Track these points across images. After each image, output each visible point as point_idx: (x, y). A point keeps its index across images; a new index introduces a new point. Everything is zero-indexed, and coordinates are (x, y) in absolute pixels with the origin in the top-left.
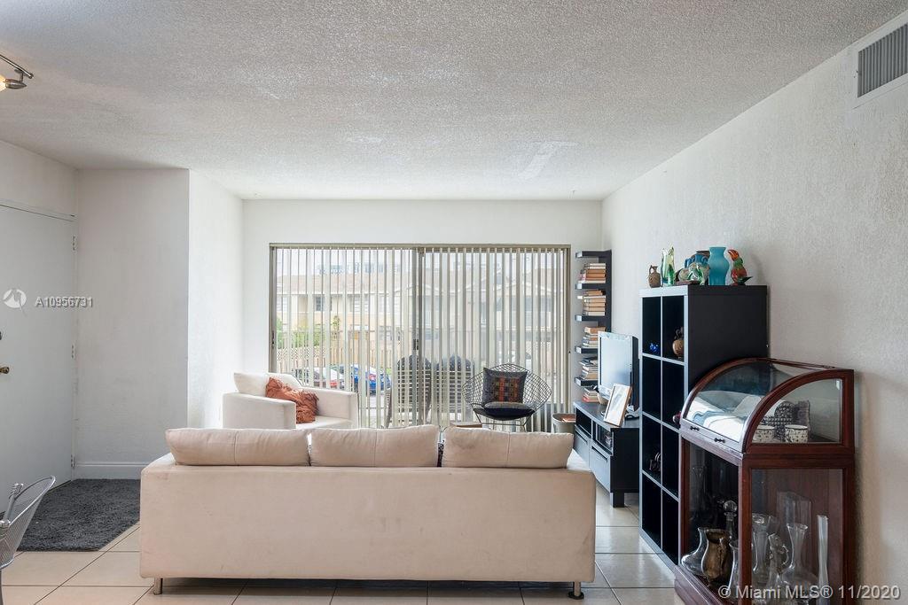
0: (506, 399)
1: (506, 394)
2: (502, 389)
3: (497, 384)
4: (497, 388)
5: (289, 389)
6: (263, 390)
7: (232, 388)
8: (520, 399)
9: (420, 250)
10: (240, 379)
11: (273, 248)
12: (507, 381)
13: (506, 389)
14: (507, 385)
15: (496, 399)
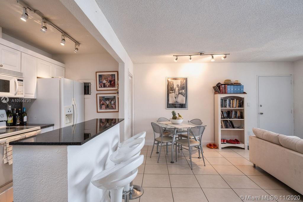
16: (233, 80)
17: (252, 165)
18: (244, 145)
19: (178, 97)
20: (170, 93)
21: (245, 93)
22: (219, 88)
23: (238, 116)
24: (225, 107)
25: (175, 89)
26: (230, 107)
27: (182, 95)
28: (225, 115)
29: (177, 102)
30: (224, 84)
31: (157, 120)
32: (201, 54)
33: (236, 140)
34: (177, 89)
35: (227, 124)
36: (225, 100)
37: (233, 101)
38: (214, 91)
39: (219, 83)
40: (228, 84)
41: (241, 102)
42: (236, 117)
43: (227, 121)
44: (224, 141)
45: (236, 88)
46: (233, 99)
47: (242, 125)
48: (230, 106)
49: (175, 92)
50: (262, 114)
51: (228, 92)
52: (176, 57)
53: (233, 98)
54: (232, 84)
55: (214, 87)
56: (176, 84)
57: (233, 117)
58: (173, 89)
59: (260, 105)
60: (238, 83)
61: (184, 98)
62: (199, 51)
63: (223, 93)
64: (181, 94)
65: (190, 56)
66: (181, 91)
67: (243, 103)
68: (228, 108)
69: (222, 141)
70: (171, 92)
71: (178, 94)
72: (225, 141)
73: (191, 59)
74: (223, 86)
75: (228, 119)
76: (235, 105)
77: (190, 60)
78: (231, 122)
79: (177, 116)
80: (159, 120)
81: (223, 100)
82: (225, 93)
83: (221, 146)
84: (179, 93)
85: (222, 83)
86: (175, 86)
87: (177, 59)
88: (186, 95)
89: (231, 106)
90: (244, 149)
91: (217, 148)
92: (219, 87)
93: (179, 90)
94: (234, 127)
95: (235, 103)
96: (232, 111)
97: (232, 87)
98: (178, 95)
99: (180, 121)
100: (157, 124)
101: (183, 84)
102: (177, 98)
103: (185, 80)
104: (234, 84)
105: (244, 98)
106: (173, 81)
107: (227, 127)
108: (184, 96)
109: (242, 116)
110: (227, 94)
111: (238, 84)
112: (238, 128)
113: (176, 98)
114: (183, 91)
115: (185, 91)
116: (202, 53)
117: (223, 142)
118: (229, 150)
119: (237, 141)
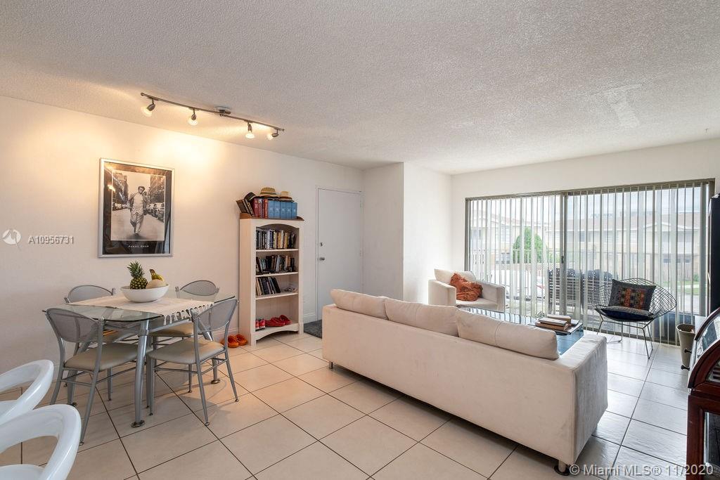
0: (631, 306)
1: (632, 302)
2: (628, 297)
3: (624, 293)
4: (623, 296)
5: (465, 281)
6: (449, 279)
7: (433, 277)
8: (646, 307)
9: (565, 194)
10: (437, 272)
11: (468, 200)
12: (634, 291)
13: (632, 298)
14: (633, 294)
15: (622, 304)
16: (279, 191)
17: (328, 364)
18: (296, 324)
19: (141, 222)
20: (115, 209)
21: (299, 219)
22: (250, 205)
23: (286, 266)
24: (264, 248)
25: (132, 198)
26: (273, 248)
27: (156, 216)
28: (263, 266)
29: (137, 236)
30: (262, 197)
31: (67, 295)
32: (223, 113)
33: (283, 317)
34: (139, 199)
35: (267, 286)
36: (264, 233)
37: (278, 234)
38: (239, 211)
39: (251, 194)
40: (270, 198)
41: (292, 237)
42: (282, 270)
43: (267, 278)
44: (260, 325)
45: (285, 208)
46: (278, 232)
47: (292, 285)
48: (272, 244)
49: (132, 205)
50: (323, 259)
51: (271, 215)
52: (150, 102)
53: (277, 228)
54: (277, 199)
55: (239, 203)
56: (136, 183)
57: (277, 269)
58: (126, 197)
59: (320, 242)
60: (287, 198)
61: (163, 225)
62: (217, 103)
63: (259, 217)
64: (153, 213)
65: (194, 109)
66: (152, 206)
67: (295, 238)
68: (268, 250)
69: (258, 325)
70: (118, 205)
71: (141, 211)
72: (264, 324)
73: (194, 118)
74: (260, 200)
75: (270, 275)
76: (282, 243)
77: (191, 121)
78: (274, 280)
79: (147, 276)
80: (74, 295)
81: (259, 232)
82: (264, 217)
83: (255, 335)
84: (146, 212)
85: (257, 194)
86: (132, 190)
87: (151, 108)
88: (167, 218)
89: (275, 246)
90: (297, 332)
91: (247, 343)
92: (252, 202)
93: (145, 202)
94: (278, 291)
95: (282, 240)
96: (275, 256)
97: (278, 204)
98: (142, 217)
99: (159, 292)
100: (67, 307)
101: (159, 188)
102: (138, 226)
103: (164, 177)
104: (281, 198)
105: (298, 229)
106: (124, 173)
107: (265, 292)
108: (162, 221)
109: (293, 267)
110: (268, 218)
111: (286, 200)
112: (287, 291)
113: (134, 224)
114: (159, 206)
115: (163, 205)
116: (226, 109)
117: (258, 328)
118: (272, 342)
119: (284, 320)
